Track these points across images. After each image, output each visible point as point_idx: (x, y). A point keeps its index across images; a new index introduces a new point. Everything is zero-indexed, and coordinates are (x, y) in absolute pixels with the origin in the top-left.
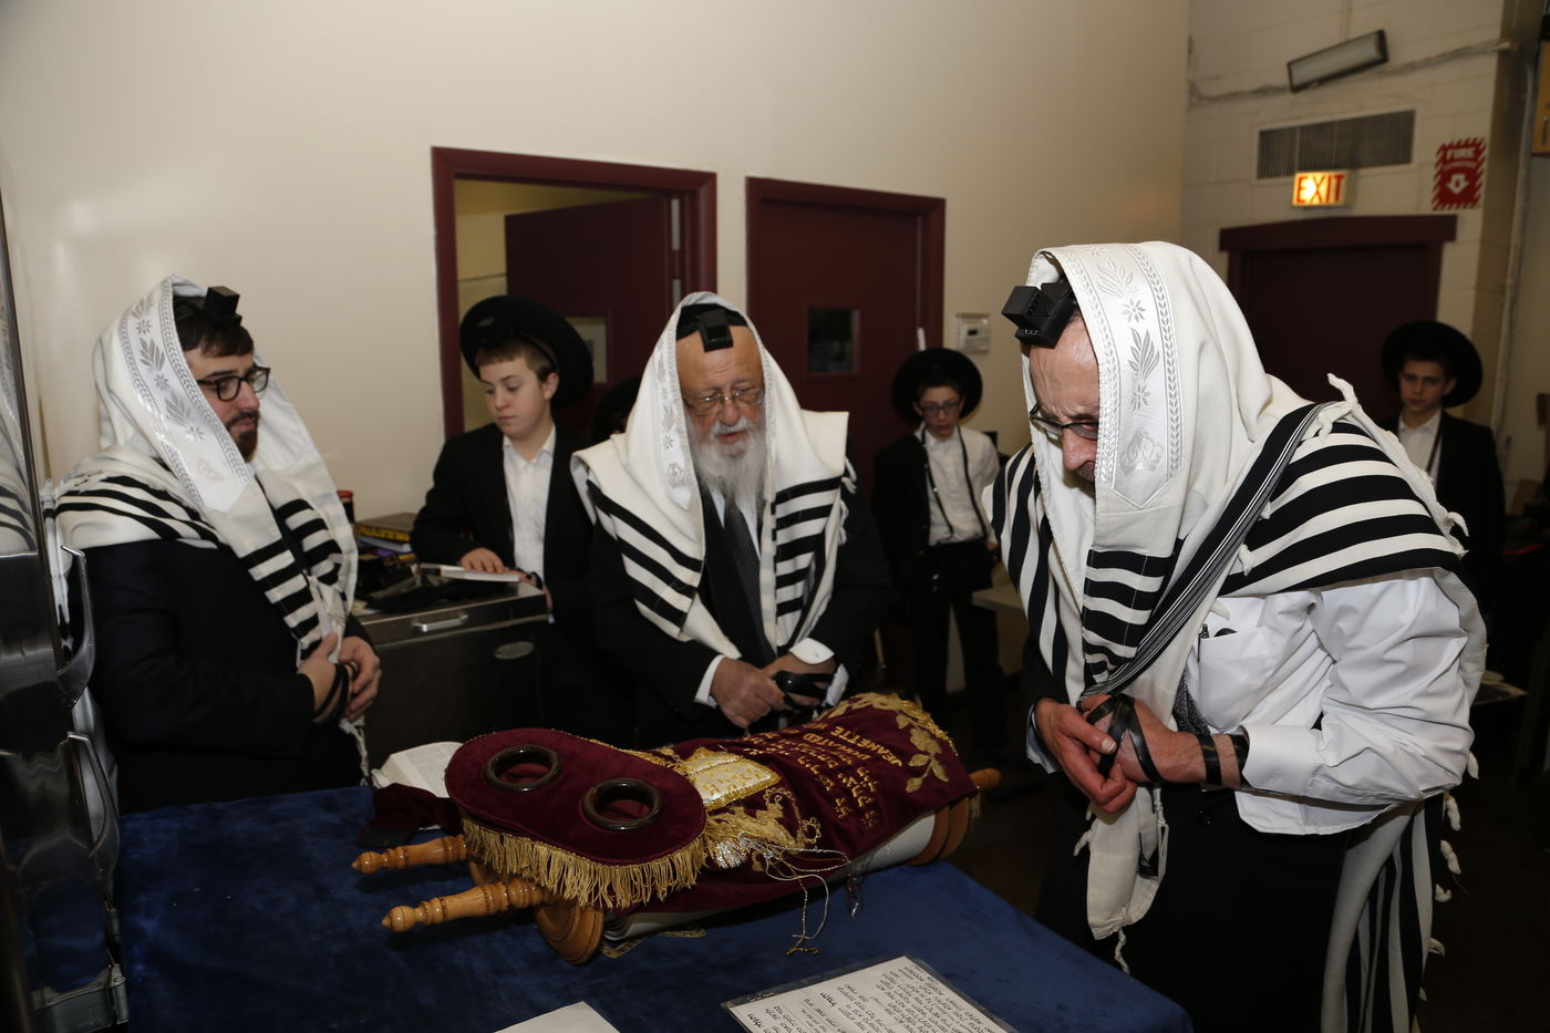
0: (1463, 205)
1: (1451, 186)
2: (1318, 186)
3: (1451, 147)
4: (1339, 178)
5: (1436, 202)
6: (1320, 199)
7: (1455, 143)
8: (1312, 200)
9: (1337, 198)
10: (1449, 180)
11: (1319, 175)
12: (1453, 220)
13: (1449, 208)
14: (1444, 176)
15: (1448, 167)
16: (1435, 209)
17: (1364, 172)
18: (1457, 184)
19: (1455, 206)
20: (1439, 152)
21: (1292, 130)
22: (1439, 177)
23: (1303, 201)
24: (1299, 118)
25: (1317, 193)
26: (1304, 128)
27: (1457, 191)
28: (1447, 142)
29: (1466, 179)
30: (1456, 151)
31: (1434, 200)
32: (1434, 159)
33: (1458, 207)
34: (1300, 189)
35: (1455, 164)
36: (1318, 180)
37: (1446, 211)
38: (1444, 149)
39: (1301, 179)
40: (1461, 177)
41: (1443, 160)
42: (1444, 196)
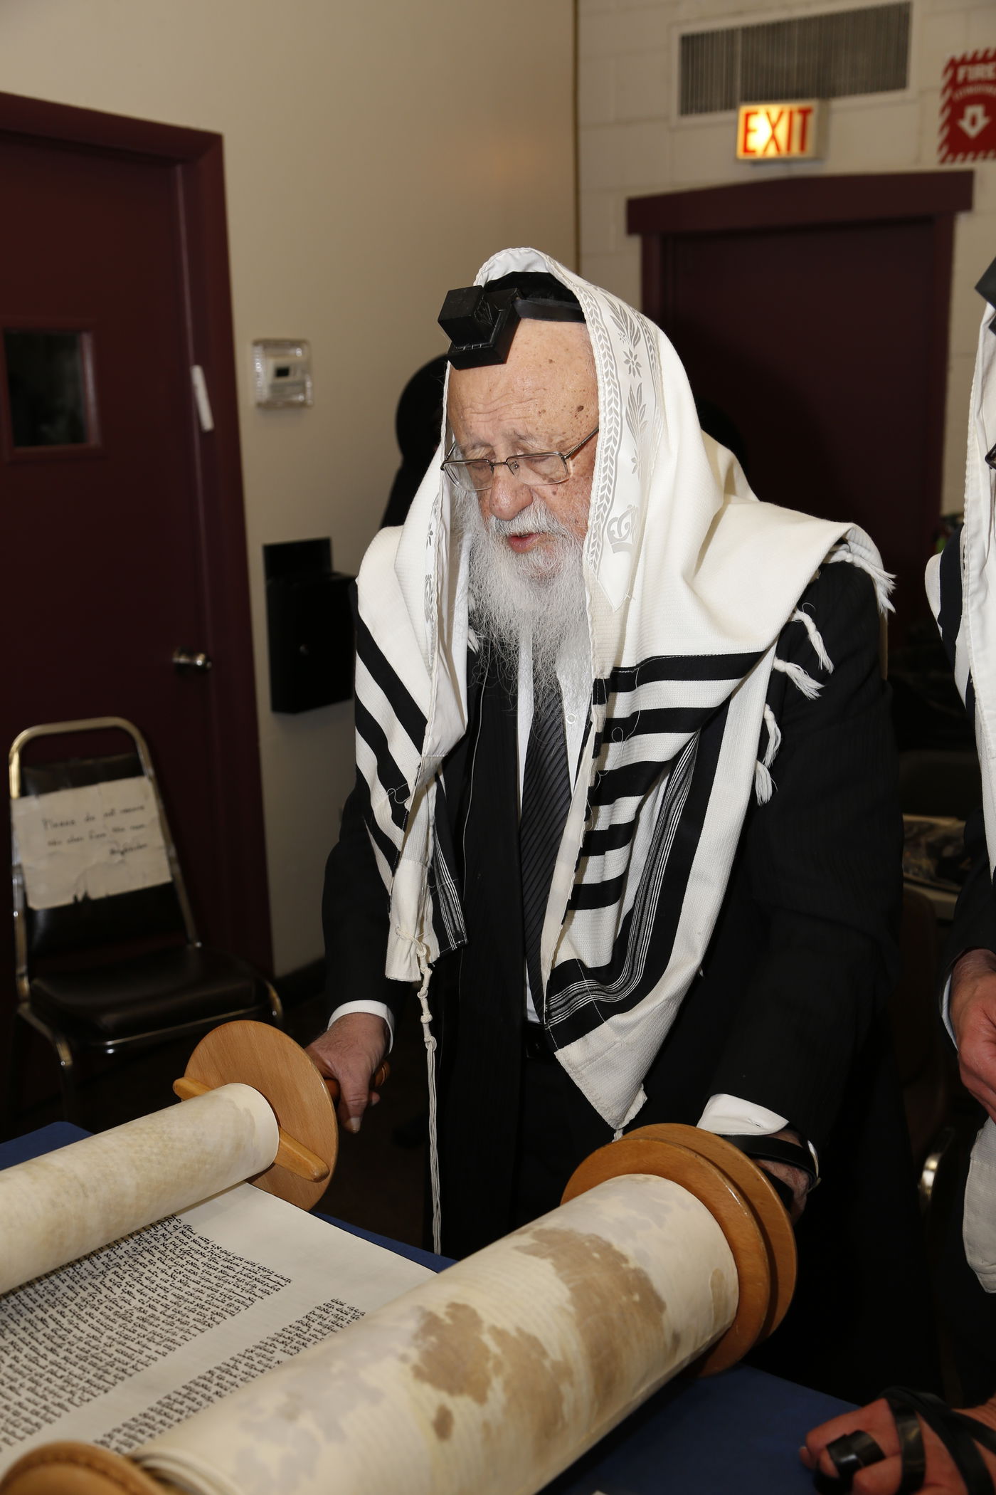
0: (981, 155)
1: (965, 124)
2: (774, 127)
3: (964, 62)
4: (805, 113)
5: (945, 150)
6: (778, 148)
7: (969, 57)
8: (766, 149)
9: (802, 147)
10: (961, 116)
11: (774, 109)
12: (967, 177)
13: (964, 160)
14: (955, 110)
15: (960, 95)
16: (943, 161)
17: (837, 104)
18: (974, 121)
19: (970, 156)
20: (946, 71)
21: (730, 34)
22: (947, 112)
23: (753, 152)
24: (740, 13)
25: (773, 137)
26: (749, 32)
27: (973, 132)
28: (958, 56)
29: (987, 114)
30: (970, 69)
31: (941, 148)
32: (939, 81)
33: (974, 159)
34: (747, 131)
35: (970, 90)
36: (774, 115)
37: (959, 165)
38: (954, 65)
39: (748, 116)
40: (976, 111)
41: (953, 84)
42: (956, 142)
